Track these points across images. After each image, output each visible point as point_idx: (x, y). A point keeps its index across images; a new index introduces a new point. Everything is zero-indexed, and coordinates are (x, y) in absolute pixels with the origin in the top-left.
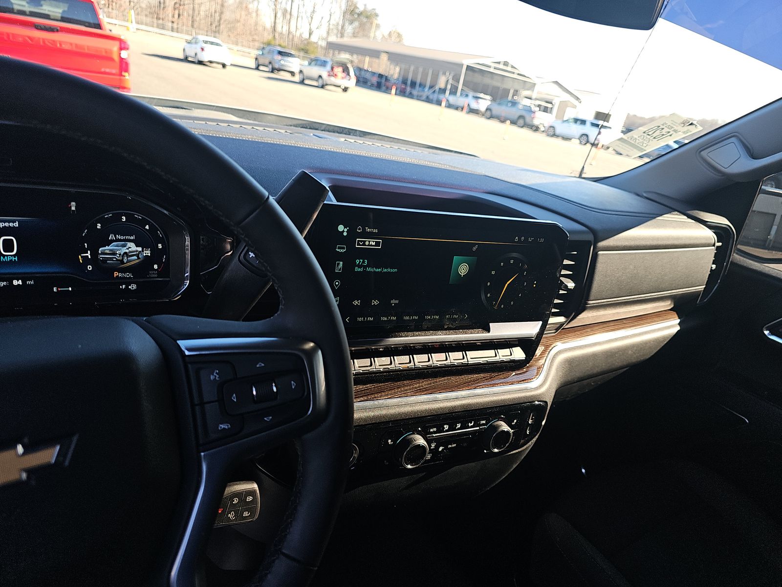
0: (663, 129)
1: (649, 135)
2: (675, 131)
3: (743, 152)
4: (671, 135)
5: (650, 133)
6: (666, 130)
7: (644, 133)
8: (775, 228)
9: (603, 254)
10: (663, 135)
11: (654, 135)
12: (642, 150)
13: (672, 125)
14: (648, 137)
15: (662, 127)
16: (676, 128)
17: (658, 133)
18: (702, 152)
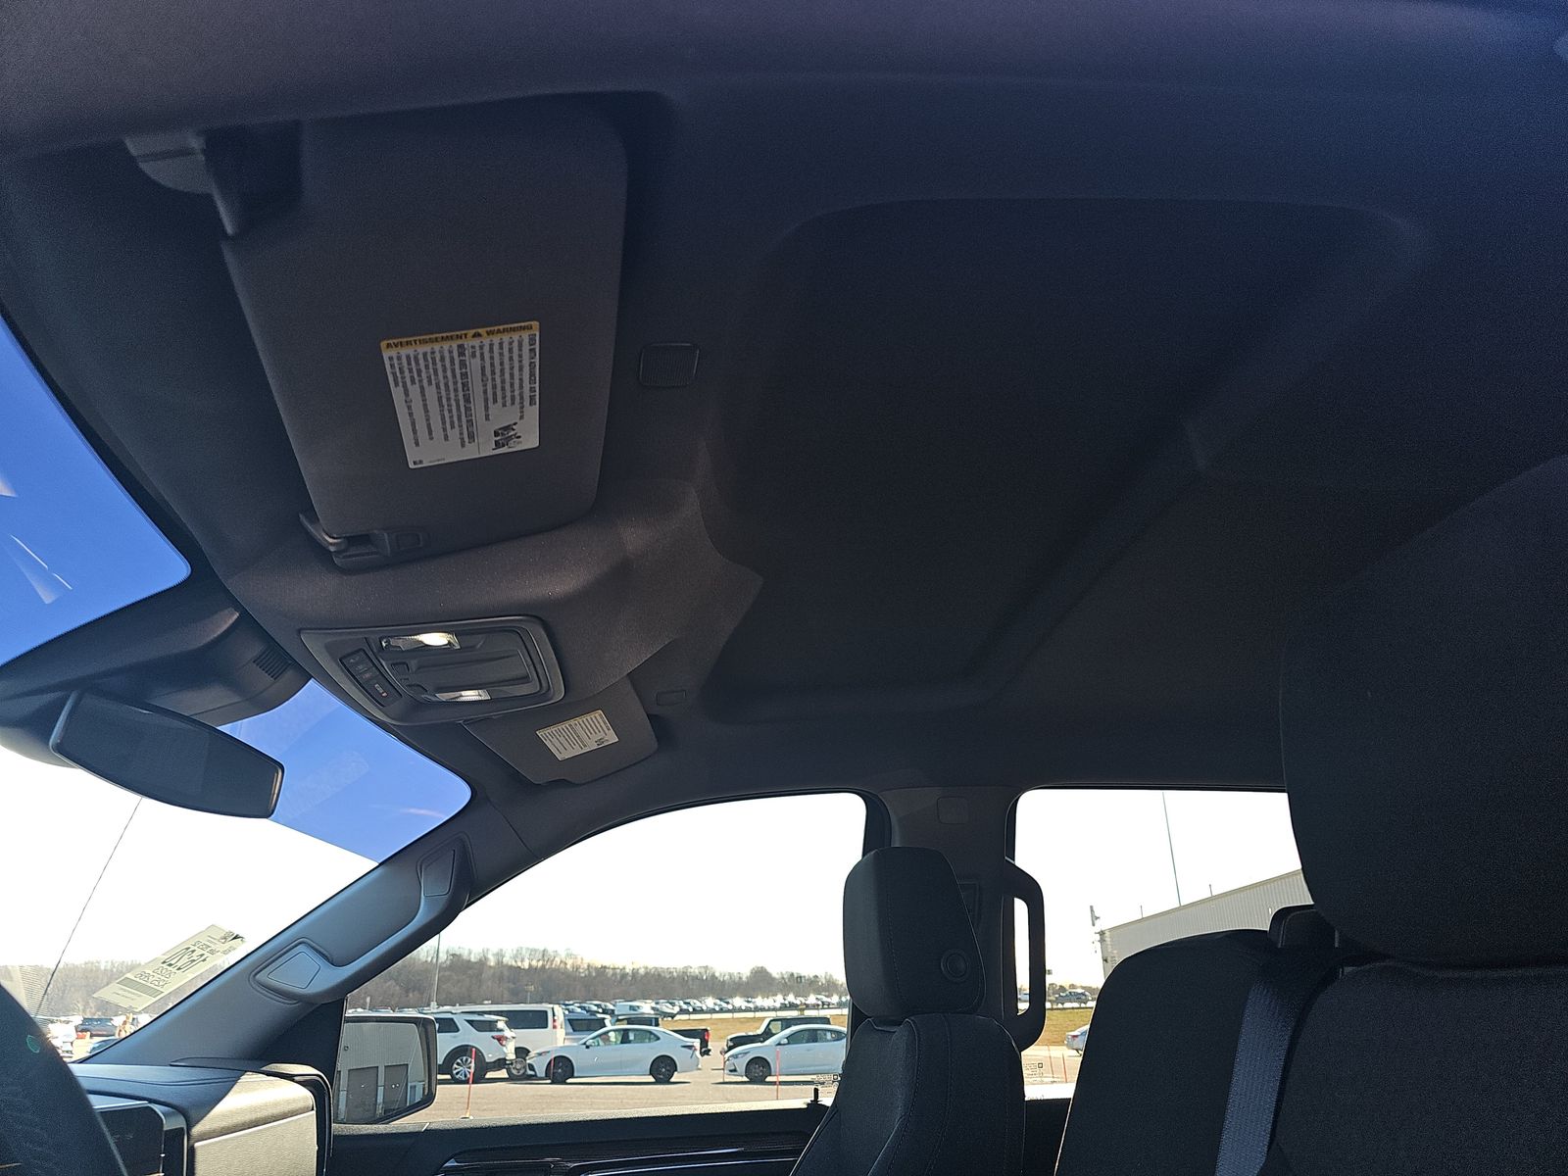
0: (193, 951)
1: (170, 965)
2: (212, 952)
3: (321, 962)
4: (204, 960)
5: (172, 962)
6: (199, 952)
7: (164, 962)
8: (381, 1090)
9: (202, 1146)
10: (194, 961)
11: (179, 964)
12: (156, 993)
13: (209, 944)
14: (170, 968)
15: (192, 948)
16: (213, 947)
17: (185, 959)
18: (258, 976)
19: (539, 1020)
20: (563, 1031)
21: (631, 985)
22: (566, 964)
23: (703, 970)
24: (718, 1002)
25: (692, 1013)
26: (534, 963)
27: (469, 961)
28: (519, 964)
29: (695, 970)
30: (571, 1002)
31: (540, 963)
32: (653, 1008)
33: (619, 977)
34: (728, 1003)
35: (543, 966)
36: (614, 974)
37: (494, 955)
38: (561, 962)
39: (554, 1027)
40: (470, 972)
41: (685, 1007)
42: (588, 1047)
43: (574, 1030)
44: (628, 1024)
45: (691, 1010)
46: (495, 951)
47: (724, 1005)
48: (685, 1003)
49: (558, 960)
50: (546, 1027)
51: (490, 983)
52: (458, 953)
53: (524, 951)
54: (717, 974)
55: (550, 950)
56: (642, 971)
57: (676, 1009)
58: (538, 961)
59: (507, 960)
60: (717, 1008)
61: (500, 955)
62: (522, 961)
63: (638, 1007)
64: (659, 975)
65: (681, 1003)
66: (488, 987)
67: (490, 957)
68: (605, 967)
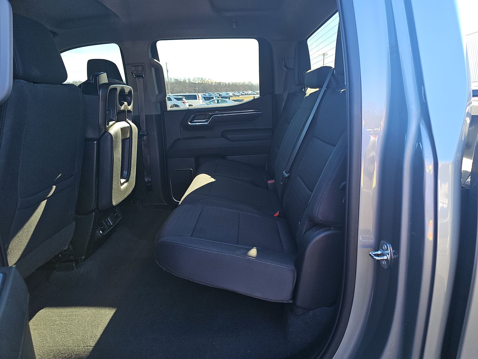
19: (195, 97)
20: (202, 101)
21: (228, 87)
22: (209, 82)
23: (249, 83)
24: (252, 92)
25: (244, 95)
26: (199, 82)
27: (181, 81)
28: (195, 82)
29: (247, 83)
30: (210, 93)
31: (201, 82)
32: (233, 94)
33: (224, 85)
34: (255, 92)
35: (202, 82)
36: (223, 84)
37: (187, 80)
38: (207, 81)
39: (199, 99)
40: (181, 84)
41: (243, 93)
42: (208, 104)
43: (205, 100)
44: (221, 98)
45: (244, 94)
46: (188, 79)
47: (254, 93)
48: (243, 92)
49: (206, 81)
50: (197, 99)
51: (188, 87)
52: (177, 79)
53: (196, 79)
54: (253, 84)
55: (204, 78)
56: (231, 84)
57: (240, 94)
58: (201, 81)
59: (192, 81)
60: (252, 94)
61: (189, 80)
62: (196, 81)
63: (229, 94)
64: (236, 84)
65: (242, 92)
66: (187, 89)
67: (186, 80)
68: (220, 83)
